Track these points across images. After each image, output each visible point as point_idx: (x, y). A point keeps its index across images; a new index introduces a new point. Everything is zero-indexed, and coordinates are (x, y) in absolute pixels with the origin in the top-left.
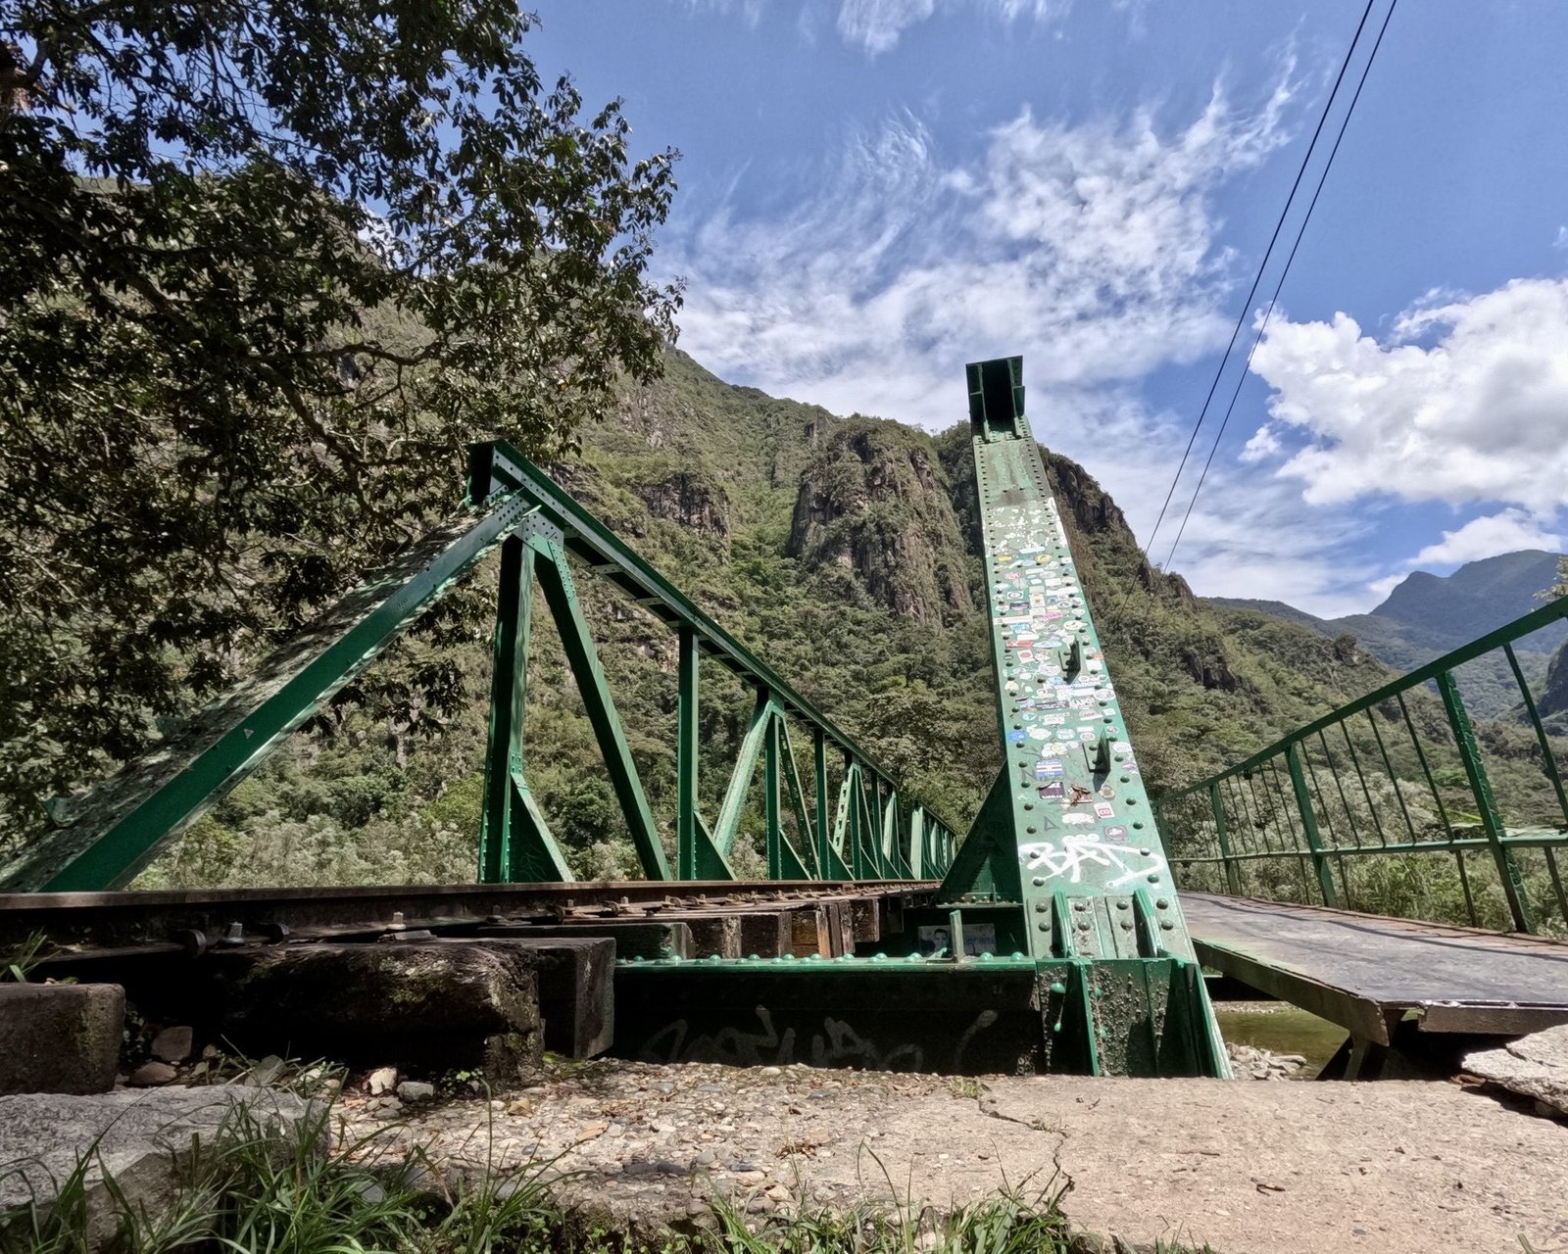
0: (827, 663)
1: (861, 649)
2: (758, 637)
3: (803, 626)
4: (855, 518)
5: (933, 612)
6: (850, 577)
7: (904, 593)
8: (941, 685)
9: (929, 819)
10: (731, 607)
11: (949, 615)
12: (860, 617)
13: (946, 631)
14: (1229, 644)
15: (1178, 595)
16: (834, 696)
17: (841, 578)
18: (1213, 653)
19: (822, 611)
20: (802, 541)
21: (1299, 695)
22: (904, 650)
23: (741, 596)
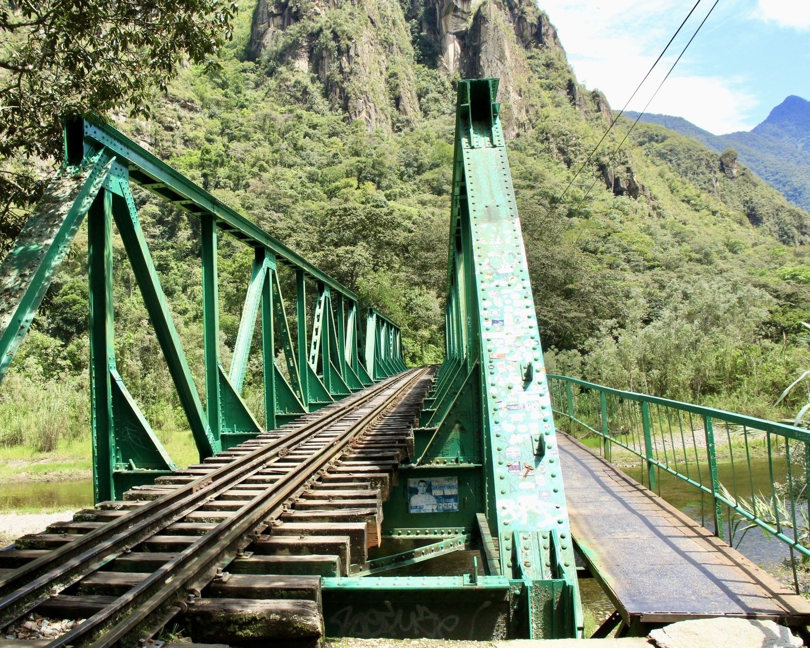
0: (284, 164)
1: (316, 150)
2: (219, 138)
3: (262, 129)
4: (312, 24)
5: (383, 117)
6: (306, 81)
7: (358, 98)
8: (389, 187)
9: (380, 322)
10: (191, 109)
11: (399, 121)
12: (315, 121)
13: (395, 136)
14: (636, 158)
15: (599, 110)
16: (291, 197)
17: (298, 82)
18: (623, 164)
19: (280, 116)
20: (260, 45)
21: (688, 202)
22: (357, 154)
23: (202, 99)
